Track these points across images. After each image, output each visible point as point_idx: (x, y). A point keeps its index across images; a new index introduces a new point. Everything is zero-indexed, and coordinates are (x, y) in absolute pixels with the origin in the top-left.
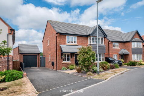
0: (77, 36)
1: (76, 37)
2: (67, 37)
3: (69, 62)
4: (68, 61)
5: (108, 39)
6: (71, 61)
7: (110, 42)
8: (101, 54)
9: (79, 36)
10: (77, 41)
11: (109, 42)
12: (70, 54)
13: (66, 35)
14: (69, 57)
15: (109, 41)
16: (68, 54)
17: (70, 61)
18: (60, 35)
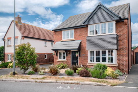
1: (73, 30)
2: (63, 32)
4: (64, 59)
6: (66, 59)
8: (107, 51)
9: (76, 28)
16: (64, 51)
18: (55, 32)
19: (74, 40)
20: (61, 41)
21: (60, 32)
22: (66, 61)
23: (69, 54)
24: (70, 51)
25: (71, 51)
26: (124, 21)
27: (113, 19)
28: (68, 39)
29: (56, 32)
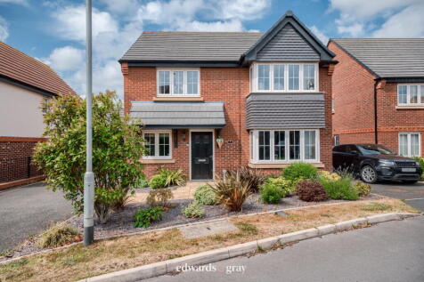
0: (202, 68)
1: (198, 71)
2: (159, 72)
3: (169, 158)
4: (164, 157)
5: (373, 73)
6: (173, 157)
7: (379, 85)
8: (302, 133)
9: (207, 66)
10: (202, 87)
11: (376, 85)
12: (169, 132)
13: (154, 68)
14: (167, 142)
15: (378, 80)
16: (164, 131)
17: (170, 156)
18: (129, 67)
19: (202, 99)
20: (154, 99)
21: (147, 72)
22: (173, 161)
23: (184, 140)
24: (188, 131)
25: (191, 131)
26: (328, 68)
27: (317, 58)
28: (179, 95)
29: (133, 70)
